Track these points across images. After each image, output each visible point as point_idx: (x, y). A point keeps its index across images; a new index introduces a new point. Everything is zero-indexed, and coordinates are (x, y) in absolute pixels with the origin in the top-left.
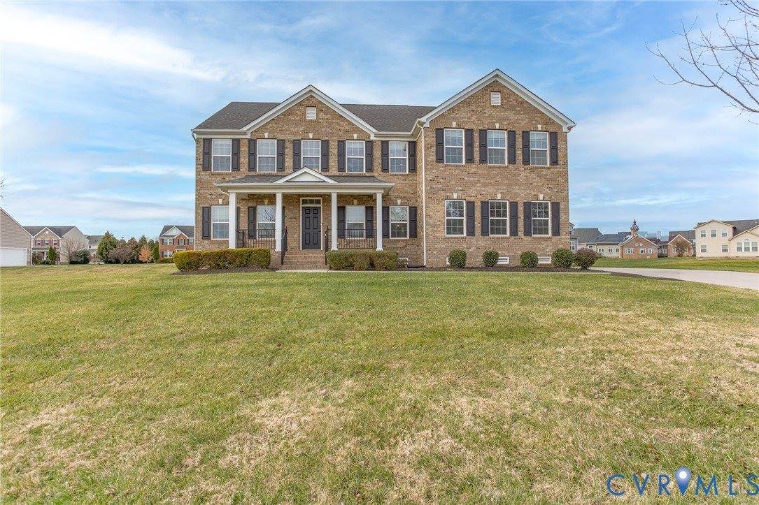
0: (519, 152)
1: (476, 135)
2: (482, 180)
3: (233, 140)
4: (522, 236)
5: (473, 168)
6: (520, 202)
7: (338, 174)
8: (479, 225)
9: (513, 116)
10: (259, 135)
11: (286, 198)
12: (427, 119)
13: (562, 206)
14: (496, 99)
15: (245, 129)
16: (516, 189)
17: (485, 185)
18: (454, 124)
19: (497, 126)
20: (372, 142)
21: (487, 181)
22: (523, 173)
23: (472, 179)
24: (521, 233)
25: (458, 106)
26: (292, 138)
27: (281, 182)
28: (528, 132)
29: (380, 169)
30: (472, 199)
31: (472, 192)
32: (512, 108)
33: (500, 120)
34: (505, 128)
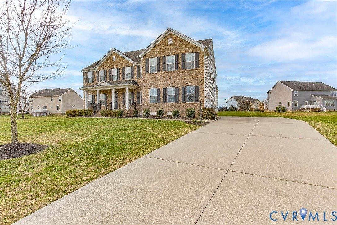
0: (180, 64)
1: (161, 59)
2: (164, 79)
3: (93, 72)
4: (181, 103)
5: (160, 74)
6: (180, 87)
7: (122, 80)
8: (162, 98)
9: (177, 48)
10: (99, 69)
11: (100, 91)
12: (141, 56)
13: (200, 88)
14: (170, 41)
15: (95, 67)
16: (179, 81)
17: (165, 81)
18: (153, 56)
19: (170, 53)
20: (134, 67)
21: (166, 79)
22: (182, 73)
23: (159, 79)
24: (180, 101)
25: (154, 48)
26: (109, 68)
27: (96, 86)
28: (184, 54)
29: (136, 77)
30: (160, 87)
31: (160, 84)
32: (177, 44)
33: (171, 51)
34: (174, 54)
